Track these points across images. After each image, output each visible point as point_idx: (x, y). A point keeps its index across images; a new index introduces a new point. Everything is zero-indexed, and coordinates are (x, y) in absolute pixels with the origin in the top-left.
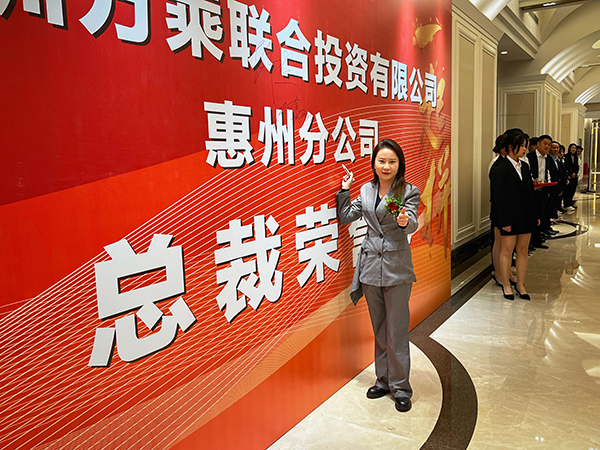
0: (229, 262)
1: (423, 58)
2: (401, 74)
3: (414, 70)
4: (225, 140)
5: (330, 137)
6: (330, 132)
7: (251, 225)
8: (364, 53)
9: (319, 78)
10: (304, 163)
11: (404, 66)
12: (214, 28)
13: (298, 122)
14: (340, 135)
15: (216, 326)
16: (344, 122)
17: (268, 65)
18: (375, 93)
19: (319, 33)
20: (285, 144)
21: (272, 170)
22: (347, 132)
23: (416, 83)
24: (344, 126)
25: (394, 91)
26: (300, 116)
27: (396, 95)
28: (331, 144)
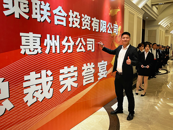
0: (30, 86)
1: (113, 20)
2: (104, 24)
3: (109, 23)
4: (29, 45)
5: (75, 44)
6: (75, 42)
7: (40, 74)
8: (90, 18)
9: (70, 25)
10: (64, 53)
11: (105, 22)
12: (25, 8)
13: (61, 39)
14: (79, 43)
15: (23, 108)
16: (81, 39)
17: (49, 21)
18: (94, 30)
19: (71, 11)
20: (56, 47)
21: (50, 55)
22: (82, 43)
23: (110, 27)
24: (81, 41)
25: (101, 30)
26: (62, 37)
27: (102, 31)
28: (75, 47)
